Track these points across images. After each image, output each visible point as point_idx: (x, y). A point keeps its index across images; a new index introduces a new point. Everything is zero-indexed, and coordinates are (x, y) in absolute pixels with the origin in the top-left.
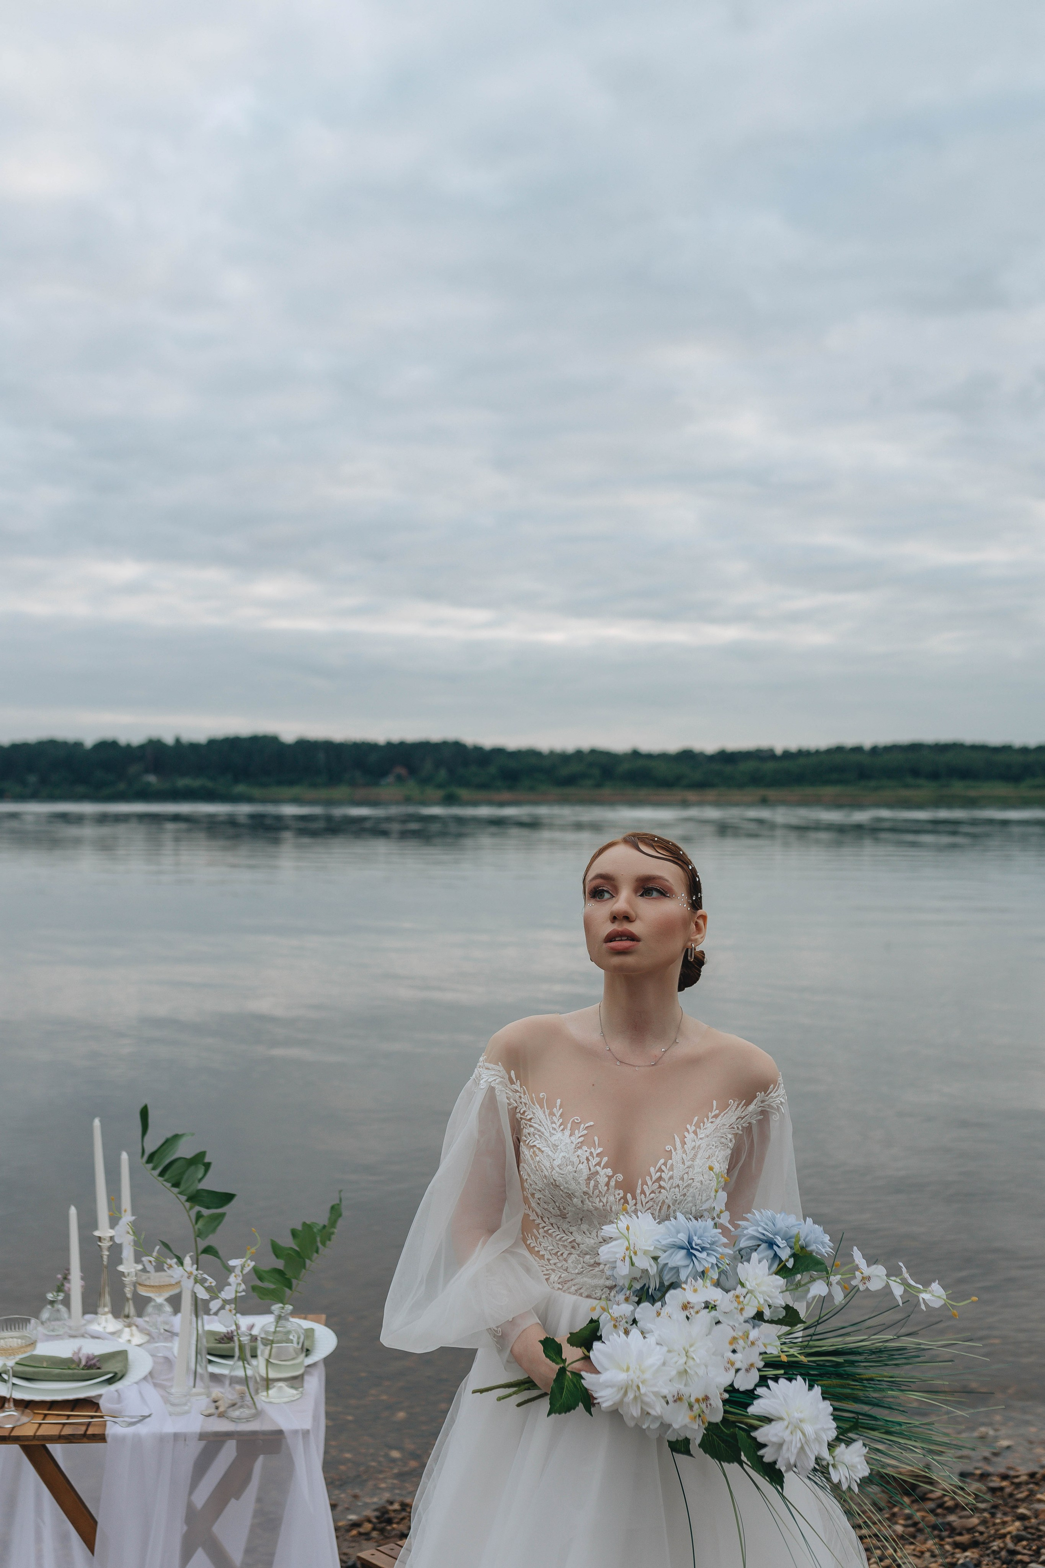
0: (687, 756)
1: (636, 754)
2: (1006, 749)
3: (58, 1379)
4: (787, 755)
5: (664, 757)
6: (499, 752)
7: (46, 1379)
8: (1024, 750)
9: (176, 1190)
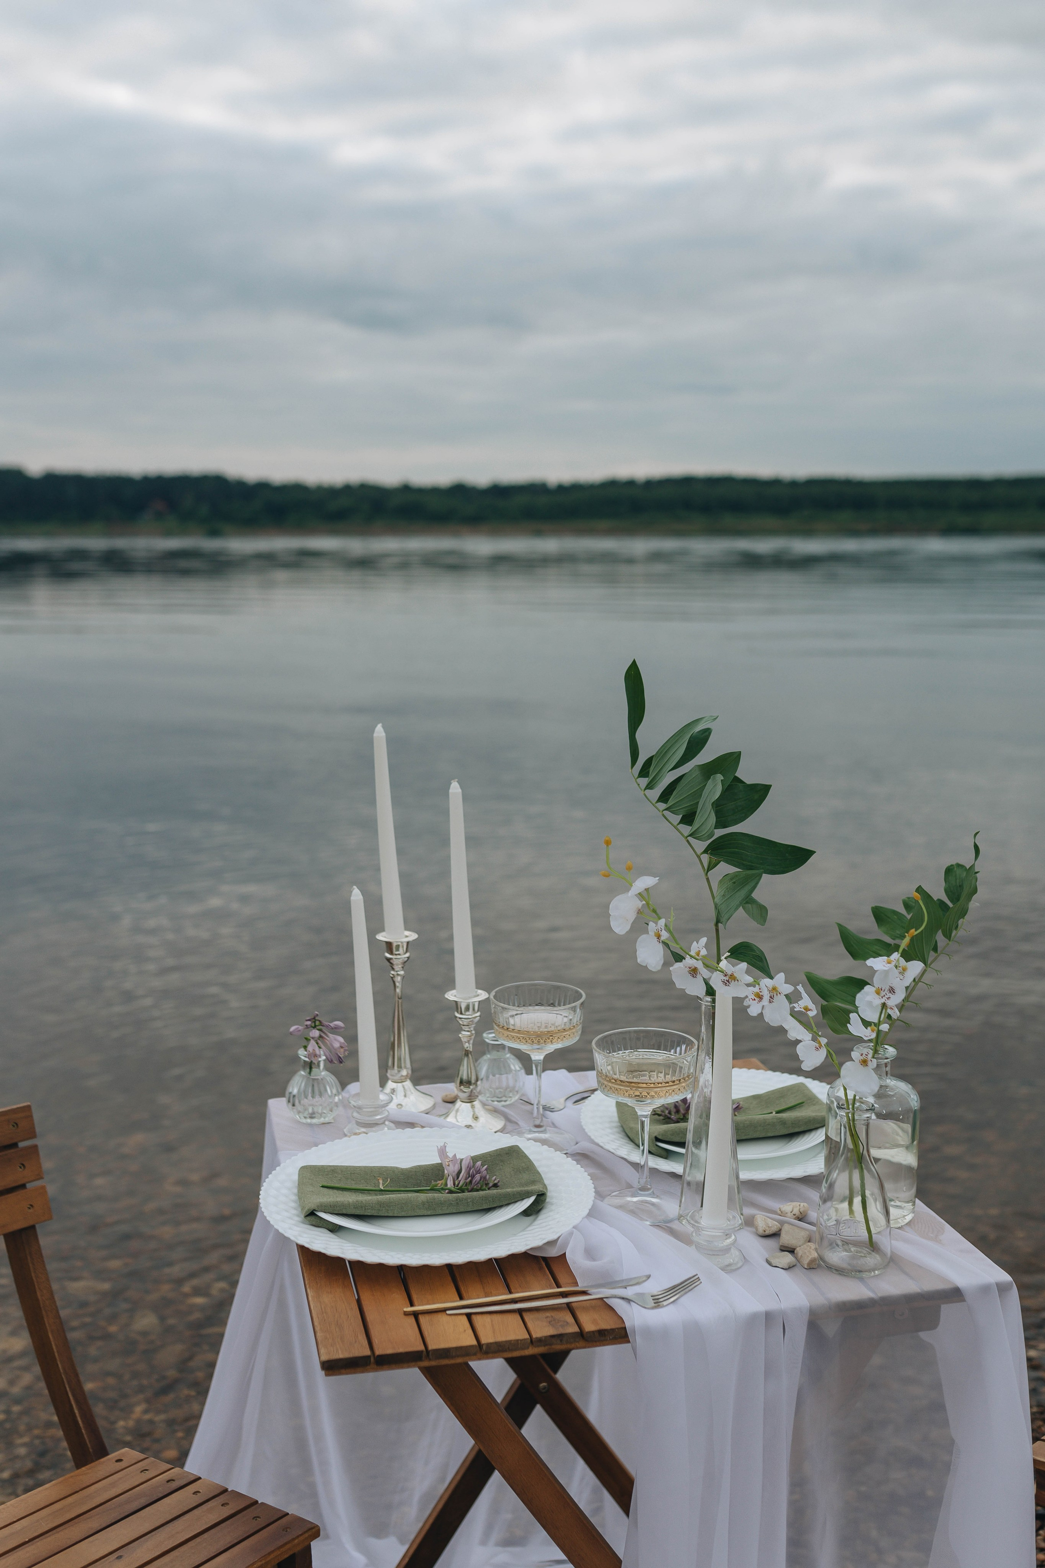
0: (460, 491)
1: (406, 489)
2: (776, 483)
3: (429, 1213)
4: (561, 489)
5: (435, 492)
6: (263, 487)
7: (403, 1214)
8: (794, 484)
9: (686, 829)
